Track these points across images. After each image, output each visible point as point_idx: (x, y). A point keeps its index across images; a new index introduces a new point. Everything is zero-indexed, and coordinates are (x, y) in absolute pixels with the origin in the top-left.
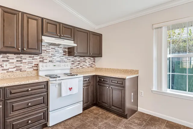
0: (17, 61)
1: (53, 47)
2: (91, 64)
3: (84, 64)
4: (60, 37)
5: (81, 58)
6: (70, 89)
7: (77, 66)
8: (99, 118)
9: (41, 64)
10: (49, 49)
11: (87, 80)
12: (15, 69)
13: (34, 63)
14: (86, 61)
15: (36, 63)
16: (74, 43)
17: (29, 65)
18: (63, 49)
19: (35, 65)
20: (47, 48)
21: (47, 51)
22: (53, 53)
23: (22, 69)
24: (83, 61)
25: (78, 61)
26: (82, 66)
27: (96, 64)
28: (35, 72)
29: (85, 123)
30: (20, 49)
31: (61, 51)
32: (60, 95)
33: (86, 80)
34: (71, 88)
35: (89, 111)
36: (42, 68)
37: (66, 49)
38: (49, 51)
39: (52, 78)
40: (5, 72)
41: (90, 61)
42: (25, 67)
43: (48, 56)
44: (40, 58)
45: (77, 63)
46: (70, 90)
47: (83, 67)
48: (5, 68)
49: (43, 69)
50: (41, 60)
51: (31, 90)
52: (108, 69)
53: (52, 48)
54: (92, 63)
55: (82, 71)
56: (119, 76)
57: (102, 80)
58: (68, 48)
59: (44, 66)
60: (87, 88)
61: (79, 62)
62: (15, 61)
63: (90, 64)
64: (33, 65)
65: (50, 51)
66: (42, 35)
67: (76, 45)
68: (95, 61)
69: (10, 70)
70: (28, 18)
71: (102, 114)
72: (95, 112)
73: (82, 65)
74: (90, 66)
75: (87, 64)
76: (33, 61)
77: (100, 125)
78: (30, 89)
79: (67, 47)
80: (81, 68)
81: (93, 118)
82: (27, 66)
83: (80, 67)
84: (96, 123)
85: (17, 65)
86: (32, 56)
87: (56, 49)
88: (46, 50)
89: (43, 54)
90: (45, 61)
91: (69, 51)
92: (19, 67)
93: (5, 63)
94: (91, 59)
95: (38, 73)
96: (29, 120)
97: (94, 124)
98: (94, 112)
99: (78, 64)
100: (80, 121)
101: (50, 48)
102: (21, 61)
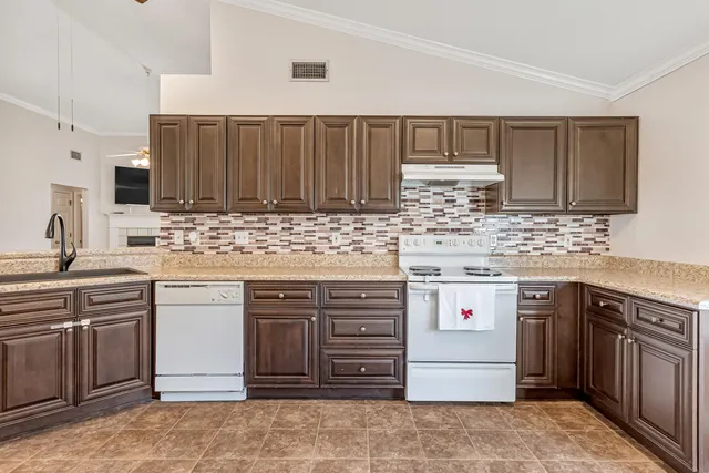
0: (356, 229)
1: (438, 189)
2: (586, 239)
3: (549, 240)
4: (451, 160)
5: (538, 219)
6: (467, 314)
7: (522, 248)
8: (569, 441)
9: (403, 238)
10: (428, 197)
11: (538, 296)
12: (352, 247)
13: (390, 235)
14: (562, 230)
15: (395, 235)
16: (500, 172)
17: (380, 238)
18: (470, 194)
19: (392, 239)
20: (422, 193)
21: (422, 201)
22: (439, 207)
23: (363, 248)
24: (544, 230)
25: (525, 230)
26: (541, 249)
27: (613, 241)
28: (393, 256)
29: (508, 434)
30: (353, 202)
31: (463, 199)
32: (435, 324)
33: (534, 297)
34: (470, 312)
35: (547, 409)
36: (405, 247)
37: (479, 193)
38: (427, 201)
39: (417, 274)
40: (335, 252)
41: (581, 230)
42: (371, 243)
43: (423, 215)
44: (404, 222)
45: (521, 235)
46: (467, 317)
47: (547, 250)
48: (334, 244)
49: (408, 250)
50: (407, 226)
51: (366, 298)
52: (660, 264)
53: (435, 194)
54: (590, 236)
55: (539, 265)
56: (667, 293)
57: (602, 304)
58: (487, 189)
59: (409, 243)
60: (537, 325)
61: (528, 235)
62: (350, 229)
63: (581, 240)
64: (388, 239)
65: (430, 201)
66: (403, 161)
67: (501, 178)
68: (609, 229)
69: (343, 249)
70: (371, 126)
71: (591, 435)
72: (567, 417)
73: (539, 241)
74: (579, 248)
75: (567, 242)
76: (388, 229)
77: (557, 461)
78: (364, 295)
79: (482, 186)
80: (538, 253)
81: (547, 432)
82: (375, 243)
83: (535, 249)
84: (549, 451)
85: (355, 239)
86: (386, 216)
87: (446, 194)
88: (418, 201)
89: (412, 212)
90: (416, 229)
91: (489, 197)
92: (359, 242)
93: (334, 234)
94: (586, 221)
95: (397, 261)
96: (362, 365)
97: (537, 448)
98: (563, 418)
99: (526, 239)
100: (496, 423)
101: (430, 194)
102: (362, 229)
